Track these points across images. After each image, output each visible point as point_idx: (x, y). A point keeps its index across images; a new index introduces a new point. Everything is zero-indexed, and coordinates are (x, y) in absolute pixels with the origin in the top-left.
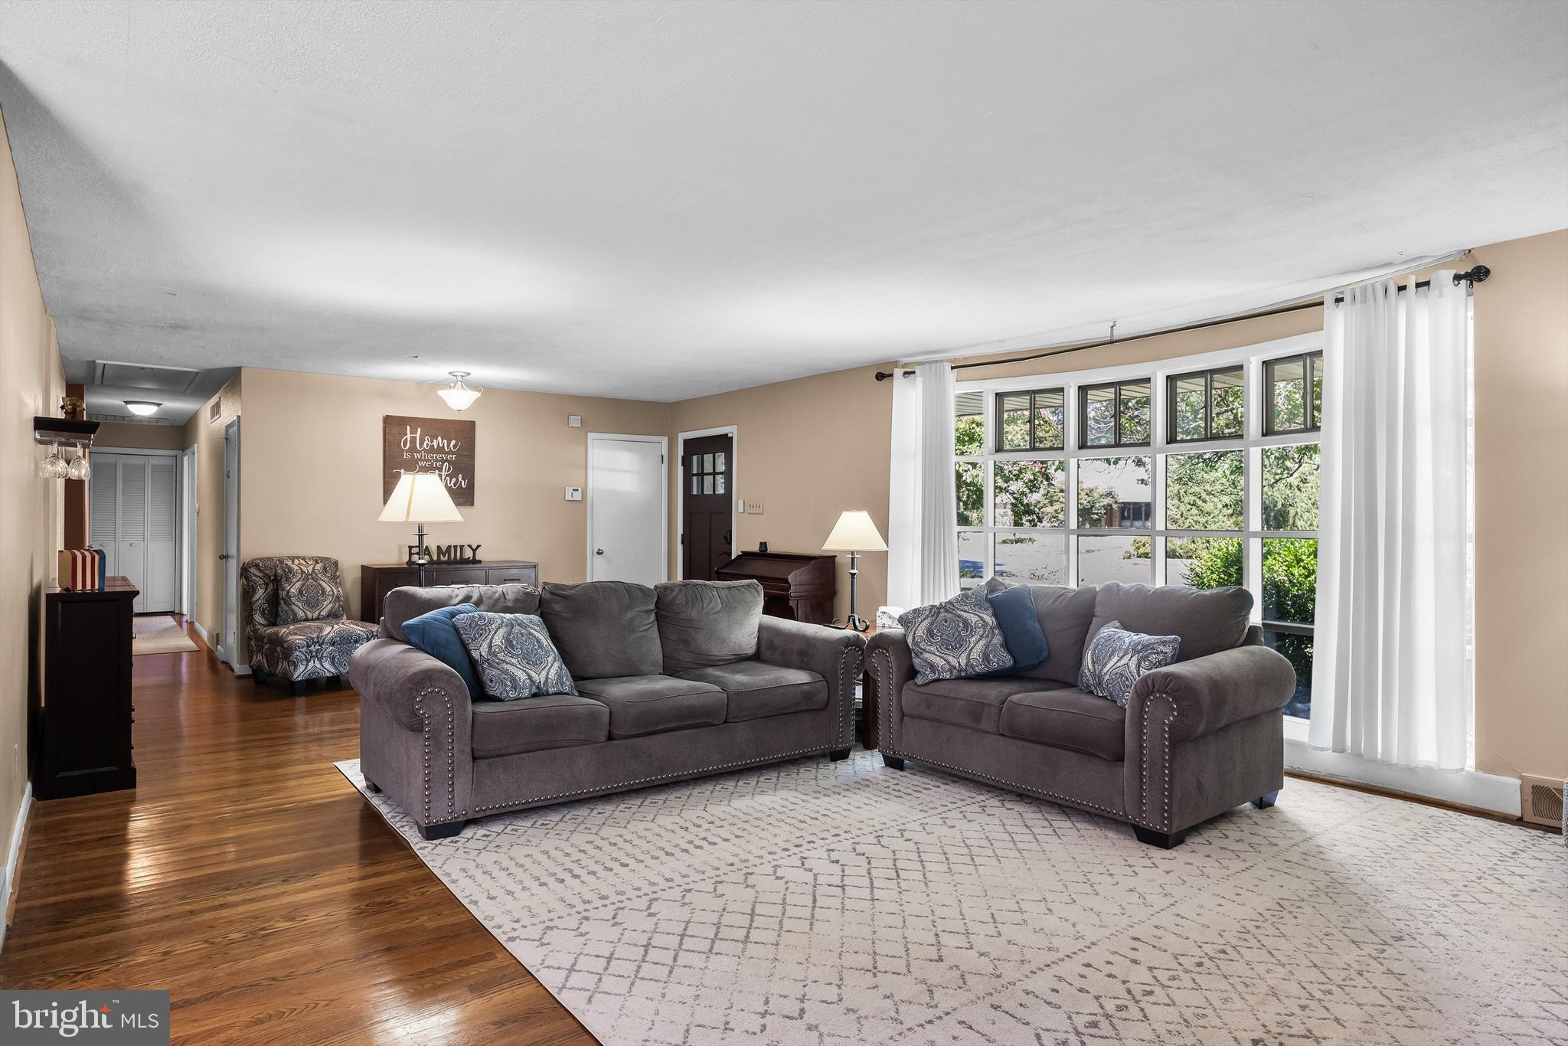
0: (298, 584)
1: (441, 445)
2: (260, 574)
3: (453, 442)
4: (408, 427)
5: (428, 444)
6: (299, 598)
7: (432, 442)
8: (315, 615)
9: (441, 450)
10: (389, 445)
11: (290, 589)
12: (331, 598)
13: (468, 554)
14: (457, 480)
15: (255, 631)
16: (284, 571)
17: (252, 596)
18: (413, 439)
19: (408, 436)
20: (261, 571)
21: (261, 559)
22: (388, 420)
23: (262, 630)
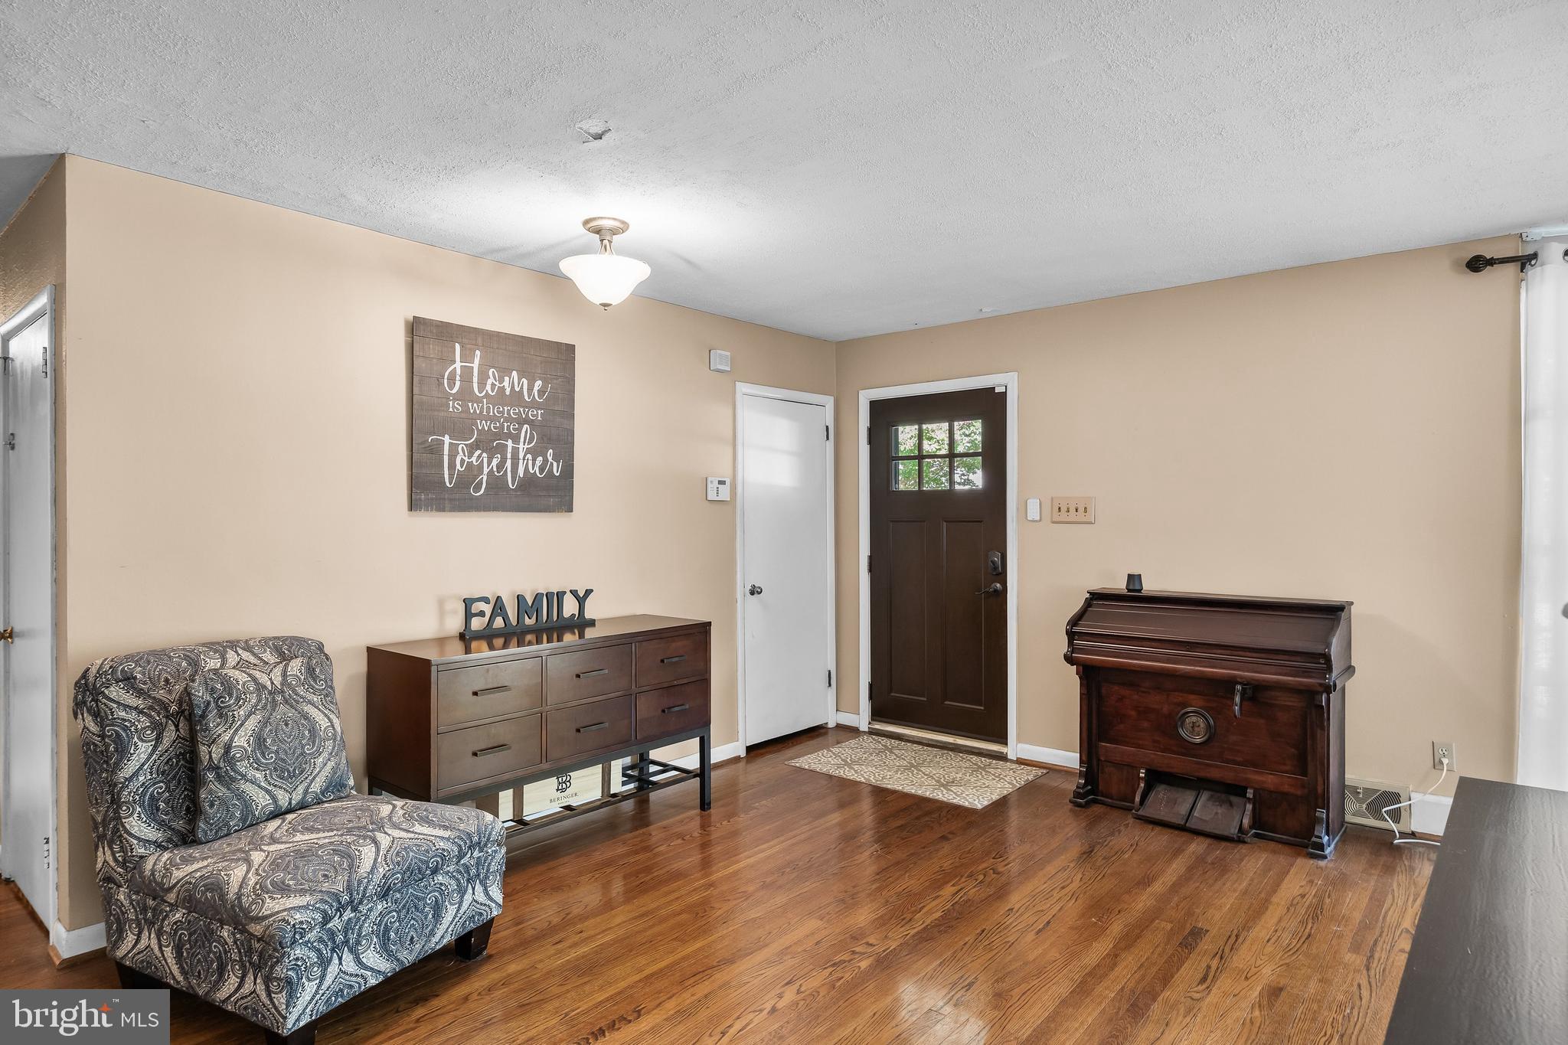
0: (252, 723)
1: (517, 389)
2: (139, 702)
3: (538, 384)
4: (457, 346)
5: (493, 385)
6: (257, 761)
7: (501, 381)
8: (297, 797)
9: (516, 398)
10: (421, 382)
11: (232, 739)
12: (329, 744)
13: (570, 607)
14: (546, 461)
15: (132, 864)
16: (213, 690)
17: (117, 767)
18: (467, 373)
19: (458, 365)
20: (140, 693)
21: (137, 658)
22: (416, 328)
23: (155, 862)
